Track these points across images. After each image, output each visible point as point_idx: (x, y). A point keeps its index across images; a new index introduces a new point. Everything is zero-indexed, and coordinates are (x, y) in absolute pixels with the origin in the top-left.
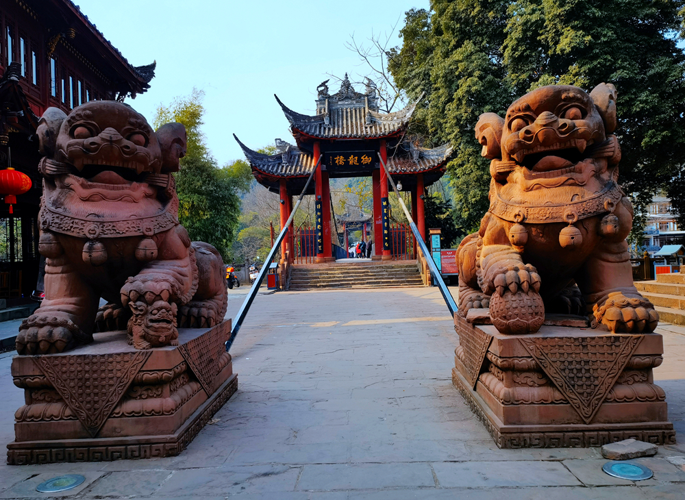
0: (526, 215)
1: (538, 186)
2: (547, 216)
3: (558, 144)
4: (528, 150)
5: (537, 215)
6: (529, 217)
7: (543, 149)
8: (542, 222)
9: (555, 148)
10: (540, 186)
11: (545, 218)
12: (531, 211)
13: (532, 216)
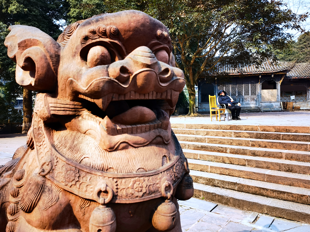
0: (115, 190)
1: (124, 145)
2: (144, 191)
3: (155, 93)
4: (120, 95)
5: (130, 191)
6: (119, 194)
7: (137, 97)
8: (138, 200)
9: (150, 98)
10: (127, 145)
11: (141, 194)
12: (122, 184)
13: (124, 193)
